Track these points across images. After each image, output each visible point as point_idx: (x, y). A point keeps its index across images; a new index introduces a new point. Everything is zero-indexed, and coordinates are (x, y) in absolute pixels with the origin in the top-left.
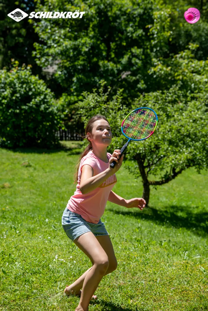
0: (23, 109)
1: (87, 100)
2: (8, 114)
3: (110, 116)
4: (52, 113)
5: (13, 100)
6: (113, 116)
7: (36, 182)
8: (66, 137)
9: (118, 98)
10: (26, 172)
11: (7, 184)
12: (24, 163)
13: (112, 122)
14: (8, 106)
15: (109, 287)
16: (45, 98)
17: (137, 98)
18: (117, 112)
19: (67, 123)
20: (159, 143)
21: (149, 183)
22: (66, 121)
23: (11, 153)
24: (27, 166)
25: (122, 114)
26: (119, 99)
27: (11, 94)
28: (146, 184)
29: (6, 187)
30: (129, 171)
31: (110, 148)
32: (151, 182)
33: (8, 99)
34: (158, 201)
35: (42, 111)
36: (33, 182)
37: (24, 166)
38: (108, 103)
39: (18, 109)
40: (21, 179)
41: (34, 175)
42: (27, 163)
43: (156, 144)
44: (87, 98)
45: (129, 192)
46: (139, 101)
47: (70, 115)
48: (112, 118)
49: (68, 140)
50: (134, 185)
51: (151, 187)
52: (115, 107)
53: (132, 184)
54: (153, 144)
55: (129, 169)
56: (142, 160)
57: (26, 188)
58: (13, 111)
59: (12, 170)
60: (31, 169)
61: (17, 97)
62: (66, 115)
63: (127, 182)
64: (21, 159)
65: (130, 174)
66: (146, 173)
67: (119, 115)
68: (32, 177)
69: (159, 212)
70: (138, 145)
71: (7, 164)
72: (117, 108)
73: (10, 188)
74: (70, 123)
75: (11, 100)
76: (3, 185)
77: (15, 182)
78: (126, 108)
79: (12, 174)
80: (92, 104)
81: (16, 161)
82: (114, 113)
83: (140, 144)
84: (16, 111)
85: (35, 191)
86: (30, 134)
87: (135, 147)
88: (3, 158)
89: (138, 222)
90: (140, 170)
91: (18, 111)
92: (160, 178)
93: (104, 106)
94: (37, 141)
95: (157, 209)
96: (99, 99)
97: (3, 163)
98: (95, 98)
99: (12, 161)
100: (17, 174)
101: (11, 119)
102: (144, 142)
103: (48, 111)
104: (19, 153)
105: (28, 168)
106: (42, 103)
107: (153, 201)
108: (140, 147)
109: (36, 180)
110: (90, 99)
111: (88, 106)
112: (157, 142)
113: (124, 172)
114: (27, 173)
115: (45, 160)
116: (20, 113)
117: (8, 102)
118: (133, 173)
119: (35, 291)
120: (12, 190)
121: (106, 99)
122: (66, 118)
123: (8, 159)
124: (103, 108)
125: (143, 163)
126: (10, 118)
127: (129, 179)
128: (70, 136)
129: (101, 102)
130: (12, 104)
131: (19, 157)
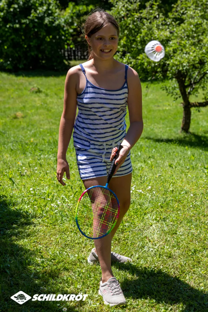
0: (24, 23)
1: (117, 8)
2: (6, 29)
3: (145, 27)
4: (59, 27)
5: (11, 12)
6: (148, 27)
7: (53, 111)
8: (75, 56)
9: (153, 4)
10: (37, 99)
11: (19, 114)
12: (33, 88)
13: (148, 35)
14: (5, 20)
15: (205, 216)
16: (48, 9)
17: (175, 4)
18: (152, 21)
19: (76, 39)
20: (204, 57)
21: (191, 105)
22: (75, 37)
23: (12, 77)
24: (36, 92)
25: (158, 24)
26: (154, 6)
27: (7, 4)
28: (188, 106)
29: (18, 117)
30: (167, 92)
31: (147, 65)
32: (193, 103)
33: (5, 11)
34: (198, 125)
35: (46, 24)
36: (48, 110)
37: (33, 92)
38: (141, 11)
39: (17, 23)
40: (33, 107)
41: (48, 102)
42: (37, 88)
43: (200, 58)
44: (116, 6)
45: (163, 118)
46: (176, 8)
47: (79, 29)
48: (147, 29)
49: (79, 60)
50: (167, 108)
51: (193, 110)
52: (150, 16)
53: (165, 108)
54: (197, 58)
55: (167, 90)
56: (183, 78)
57: (42, 117)
58: (11, 25)
59: (19, 97)
60: (42, 95)
61: (15, 8)
62: (75, 30)
63: (158, 106)
64: (27, 83)
65: (168, 95)
66: (187, 93)
67: (155, 26)
68: (45, 105)
69: (202, 139)
70: (182, 60)
71: (12, 91)
72: (152, 16)
73: (23, 117)
74: (79, 39)
75: (8, 12)
76: (15, 115)
77: (27, 111)
78: (162, 16)
79: (21, 102)
80: (122, 14)
81: (21, 87)
82: (148, 24)
83: (184, 60)
84: (15, 26)
85: (53, 121)
86: (33, 54)
87: (179, 63)
88: (6, 84)
89: (186, 149)
90: (181, 90)
91: (18, 26)
92: (203, 99)
93: (137, 15)
94: (40, 61)
95: (200, 134)
96: (130, 7)
97: (8, 90)
98: (126, 6)
99: (16, 86)
100: (26, 101)
101: (11, 35)
102: (188, 57)
103: (54, 25)
104: (23, 76)
105: (38, 94)
106: (46, 15)
107: (193, 126)
108: (184, 62)
109: (52, 108)
110: (120, 7)
111: (118, 15)
112: (201, 56)
113: (152, 95)
114: (39, 100)
115: (55, 85)
116: (21, 28)
117: (4, 14)
118: (171, 94)
119: (127, 224)
120: (27, 120)
121: (138, 6)
122: (75, 33)
123: (12, 85)
124: (136, 17)
125: (184, 82)
126: (8, 34)
127: (160, 102)
128: (79, 54)
129: (133, 11)
130: (10, 17)
131: (24, 81)
